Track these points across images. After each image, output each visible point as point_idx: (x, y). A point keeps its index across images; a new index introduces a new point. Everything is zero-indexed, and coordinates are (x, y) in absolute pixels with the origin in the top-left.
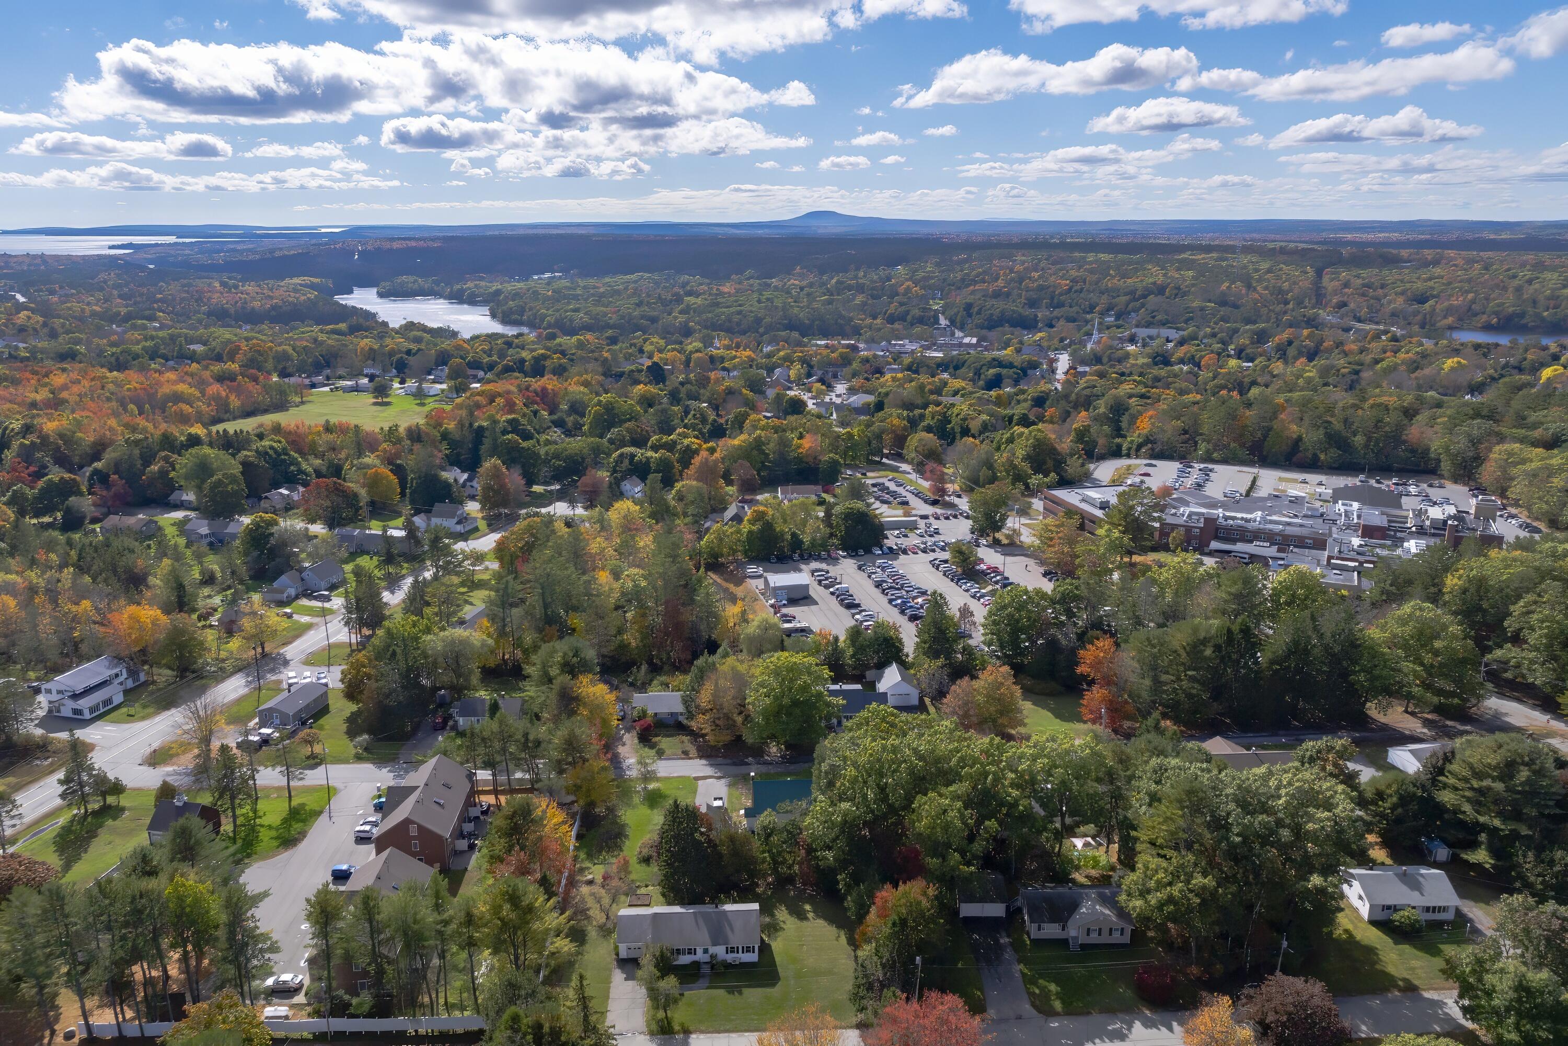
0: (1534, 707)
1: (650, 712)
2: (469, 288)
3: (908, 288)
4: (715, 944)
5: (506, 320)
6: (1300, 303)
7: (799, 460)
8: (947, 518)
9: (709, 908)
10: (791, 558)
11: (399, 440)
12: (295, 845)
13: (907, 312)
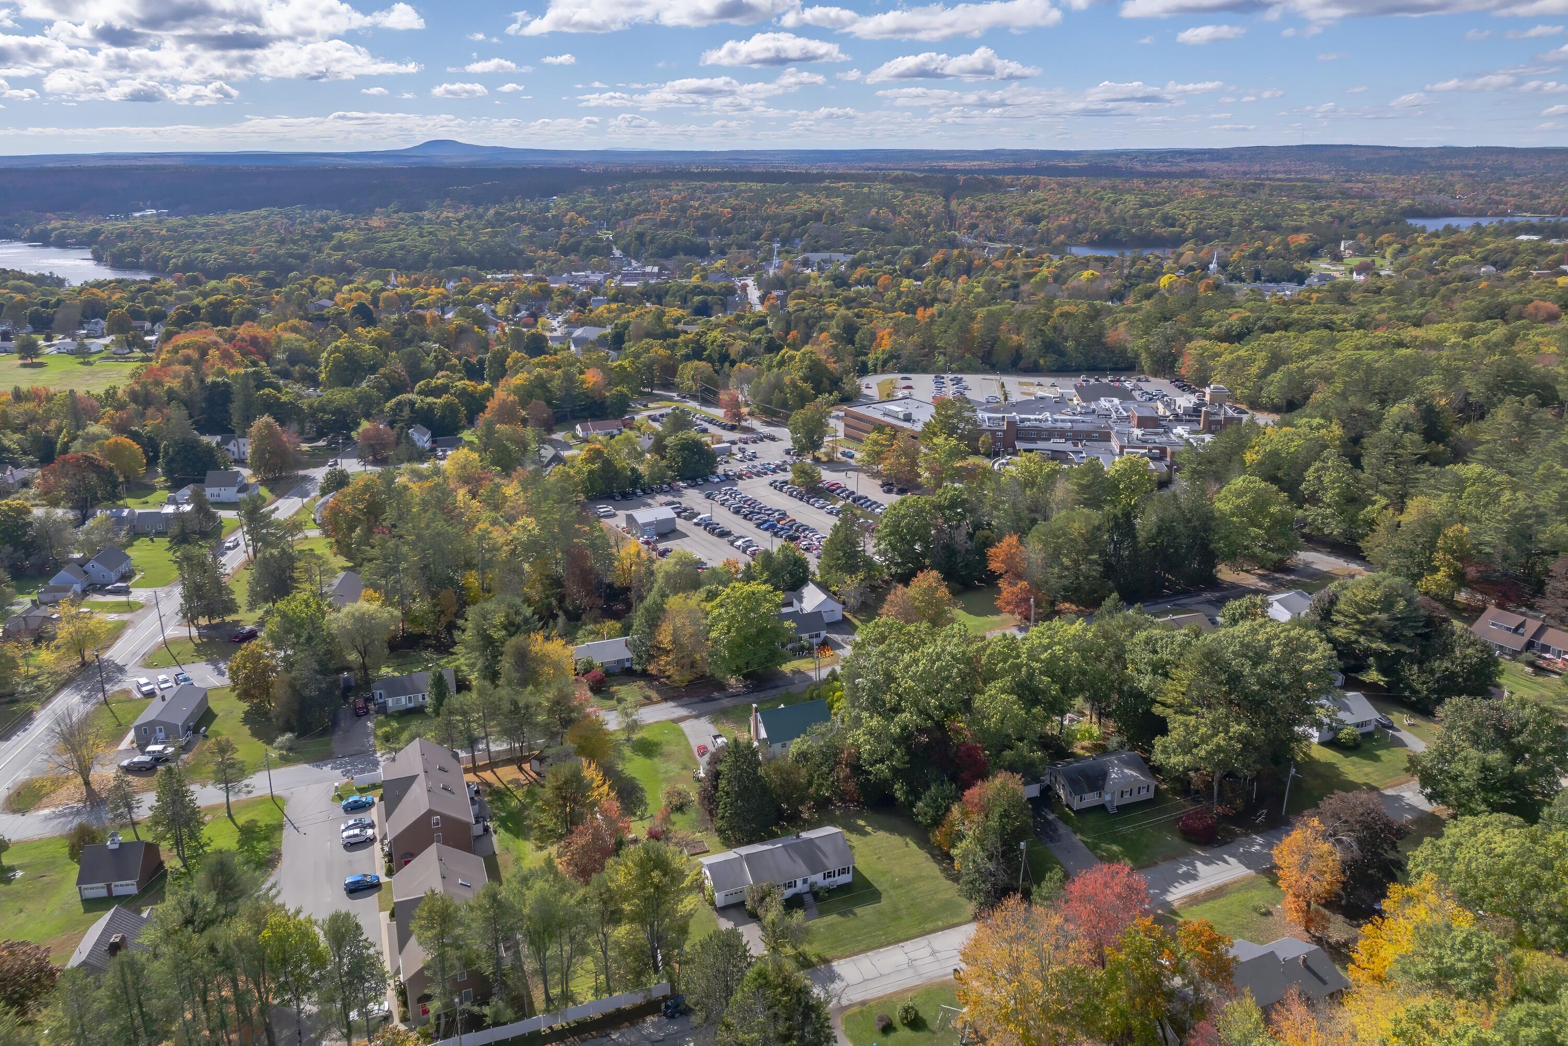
0: (1330, 553)
1: (597, 662)
2: (55, 229)
3: (572, 219)
4: (814, 873)
5: (117, 263)
6: (938, 226)
7: (586, 395)
8: (754, 442)
9: (792, 840)
10: (635, 493)
11: (121, 407)
12: (274, 867)
13: (579, 243)
